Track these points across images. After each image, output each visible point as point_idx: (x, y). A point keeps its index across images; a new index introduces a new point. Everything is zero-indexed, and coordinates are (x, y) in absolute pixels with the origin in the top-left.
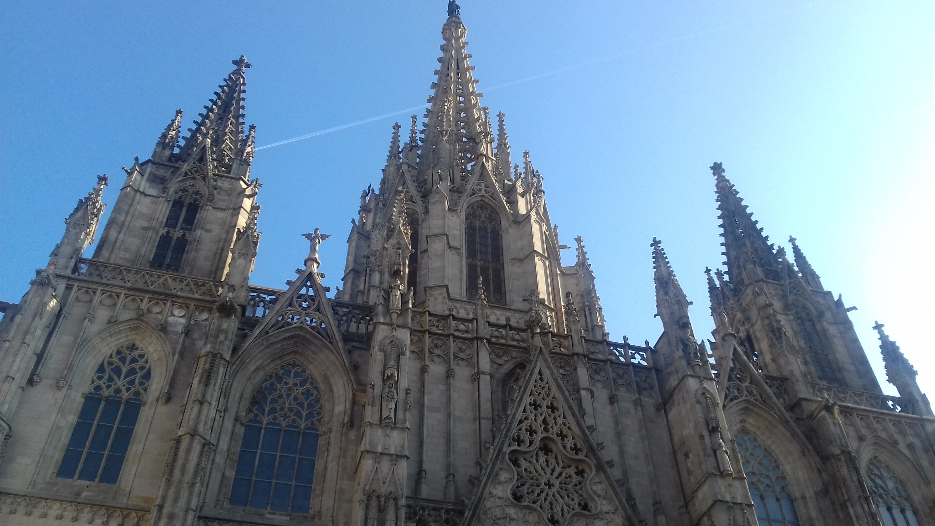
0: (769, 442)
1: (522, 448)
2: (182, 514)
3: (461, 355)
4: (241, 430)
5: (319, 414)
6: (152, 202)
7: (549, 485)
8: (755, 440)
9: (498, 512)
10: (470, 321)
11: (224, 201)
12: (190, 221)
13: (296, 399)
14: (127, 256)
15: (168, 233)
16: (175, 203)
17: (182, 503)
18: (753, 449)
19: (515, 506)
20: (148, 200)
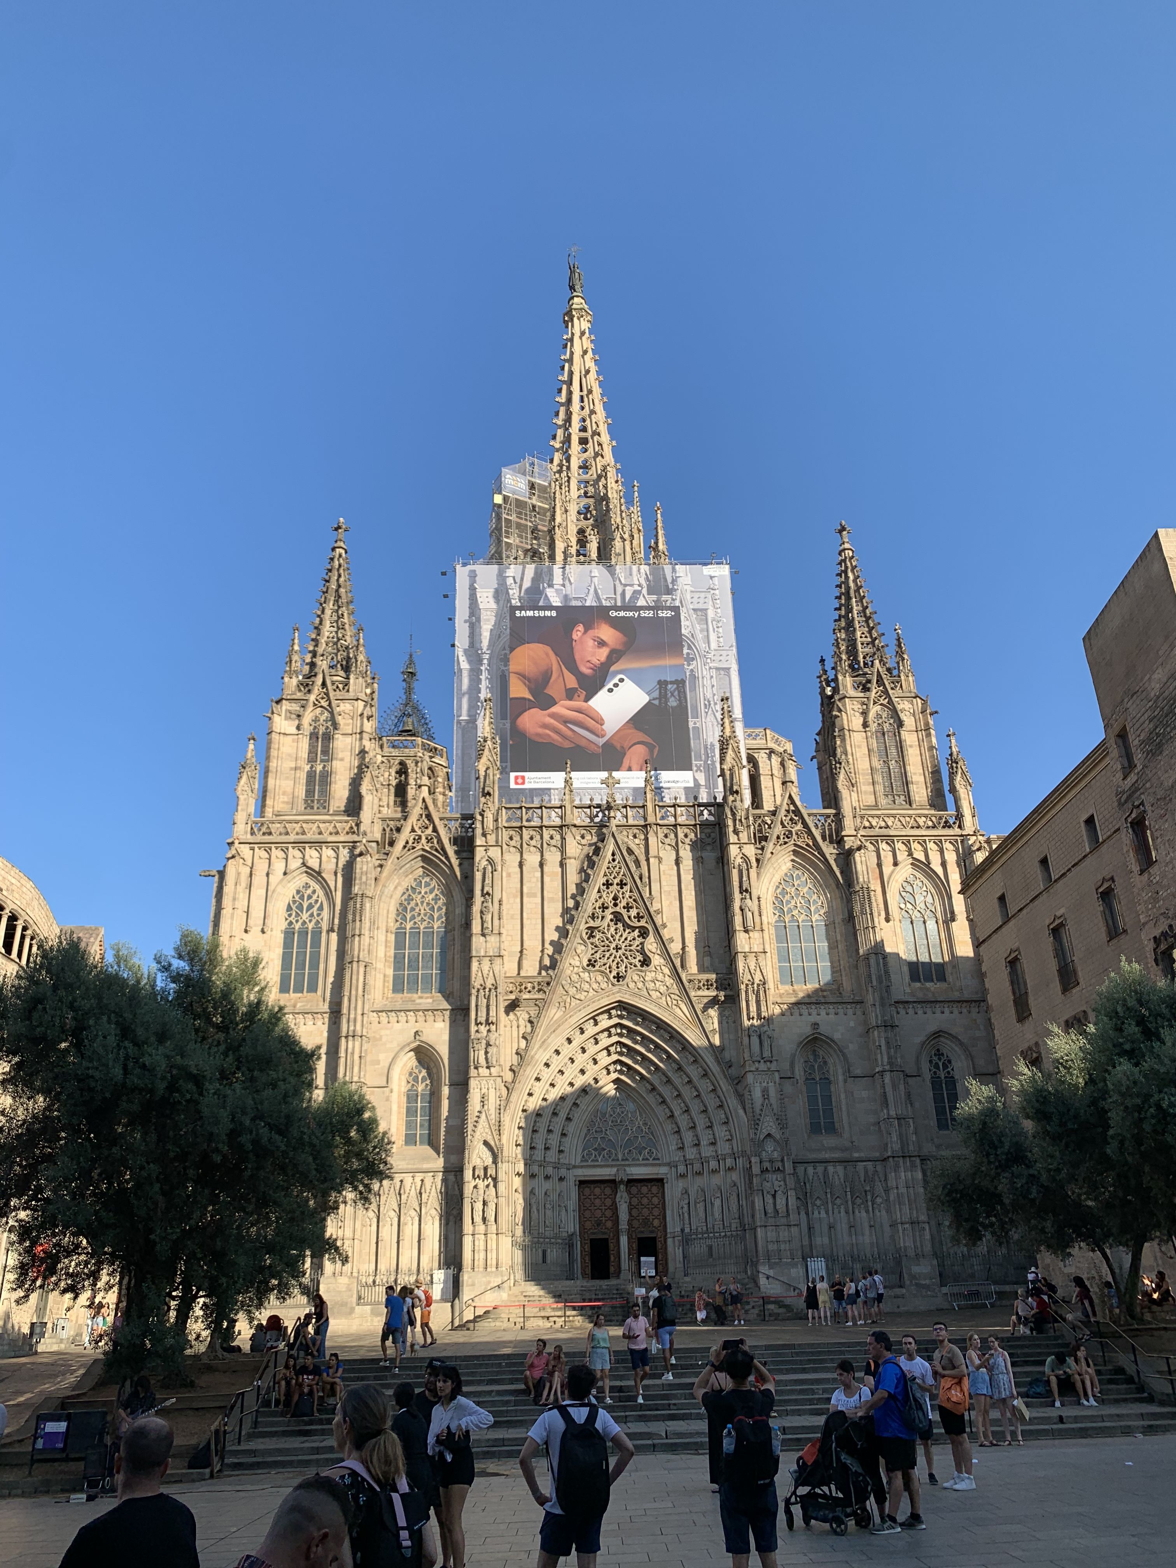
1: (597, 923)
3: (553, 842)
4: (392, 938)
5: (446, 914)
6: (293, 741)
7: (617, 949)
9: (575, 978)
10: (561, 807)
11: (348, 725)
12: (326, 751)
13: (428, 904)
14: (286, 799)
15: (312, 767)
16: (311, 734)
17: (359, 1011)
18: (799, 885)
19: (588, 971)
20: (290, 738)
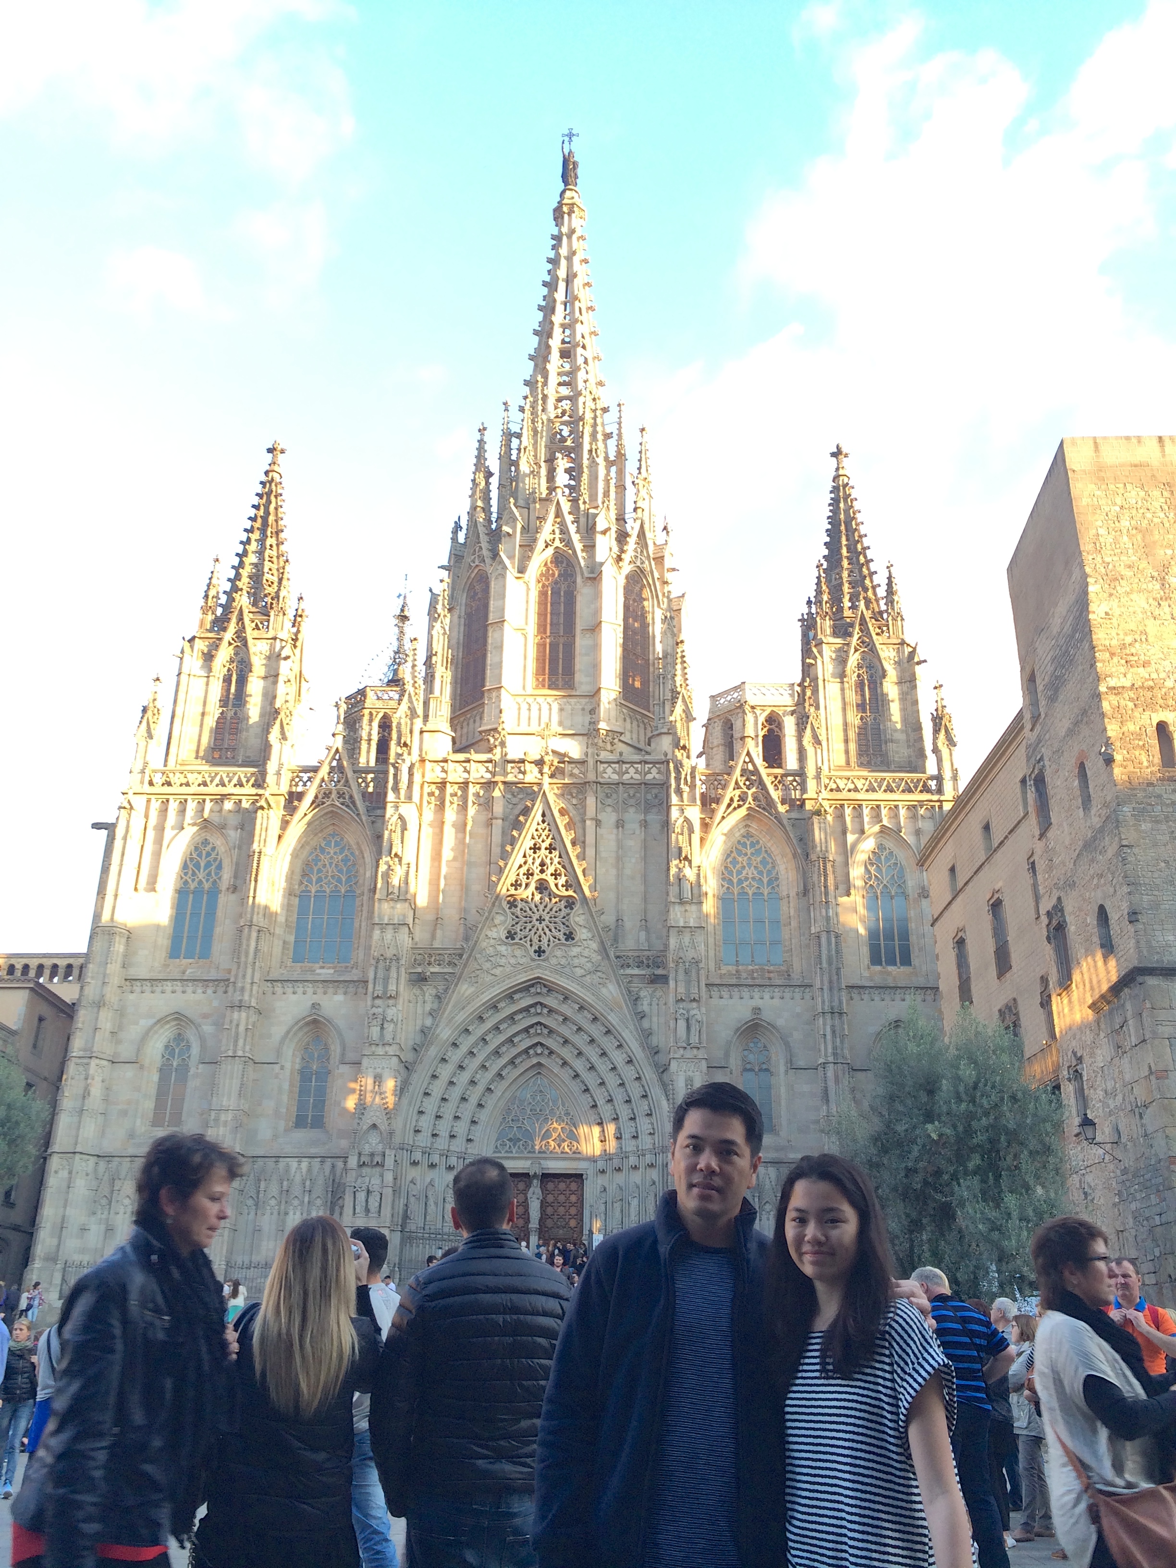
0: (769, 845)
1: (520, 891)
2: (248, 986)
5: (356, 876)
6: (204, 683)
7: (540, 920)
8: (758, 842)
9: (491, 951)
11: (264, 666)
12: (240, 696)
13: (336, 866)
14: (192, 748)
15: (222, 713)
16: (225, 678)
17: (248, 980)
18: (752, 854)
19: (506, 944)
20: (200, 680)
